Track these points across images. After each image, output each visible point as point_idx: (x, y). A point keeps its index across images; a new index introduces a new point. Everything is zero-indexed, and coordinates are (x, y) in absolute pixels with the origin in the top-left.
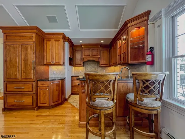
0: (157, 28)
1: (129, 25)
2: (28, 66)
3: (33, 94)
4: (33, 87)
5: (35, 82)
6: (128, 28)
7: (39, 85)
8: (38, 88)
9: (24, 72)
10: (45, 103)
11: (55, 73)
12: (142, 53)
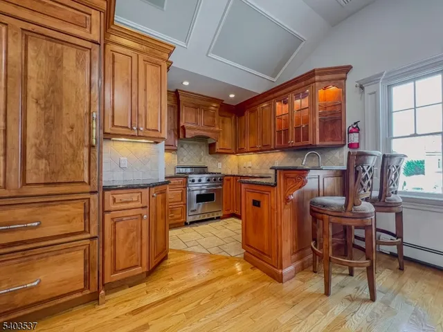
0: (370, 96)
1: (317, 78)
2: (66, 130)
3: (88, 242)
4: (87, 215)
5: (95, 196)
6: (315, 82)
7: (110, 205)
8: (107, 215)
9: (39, 156)
10: (134, 263)
11: (125, 163)
12: (330, 129)
